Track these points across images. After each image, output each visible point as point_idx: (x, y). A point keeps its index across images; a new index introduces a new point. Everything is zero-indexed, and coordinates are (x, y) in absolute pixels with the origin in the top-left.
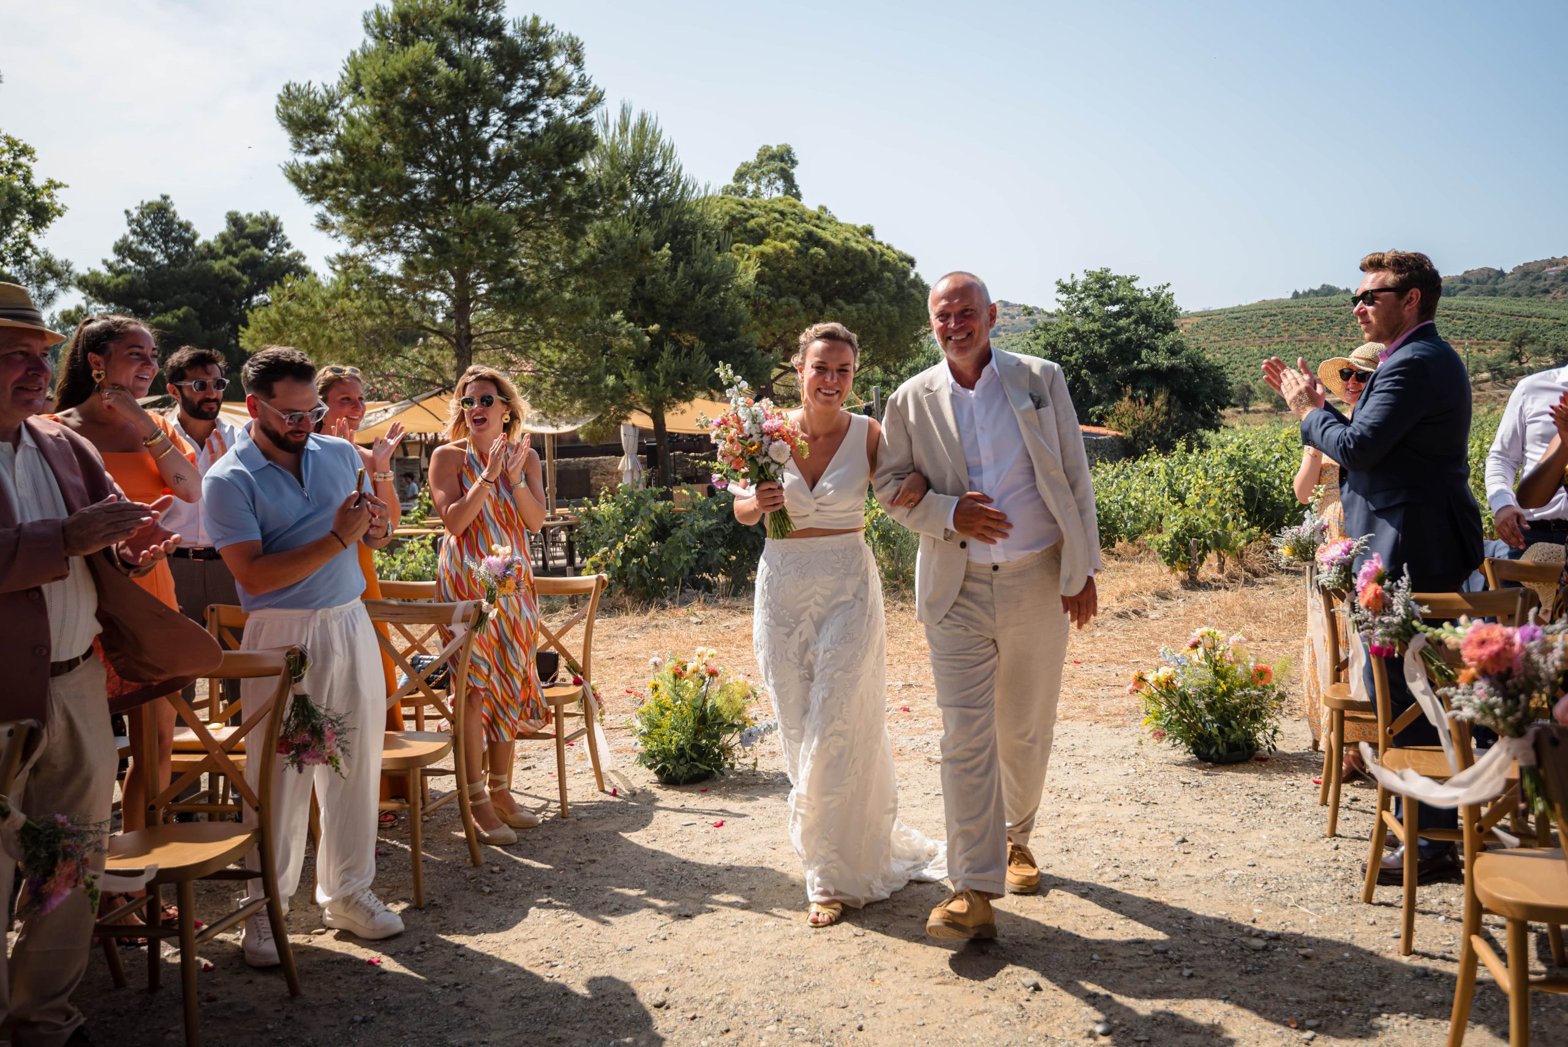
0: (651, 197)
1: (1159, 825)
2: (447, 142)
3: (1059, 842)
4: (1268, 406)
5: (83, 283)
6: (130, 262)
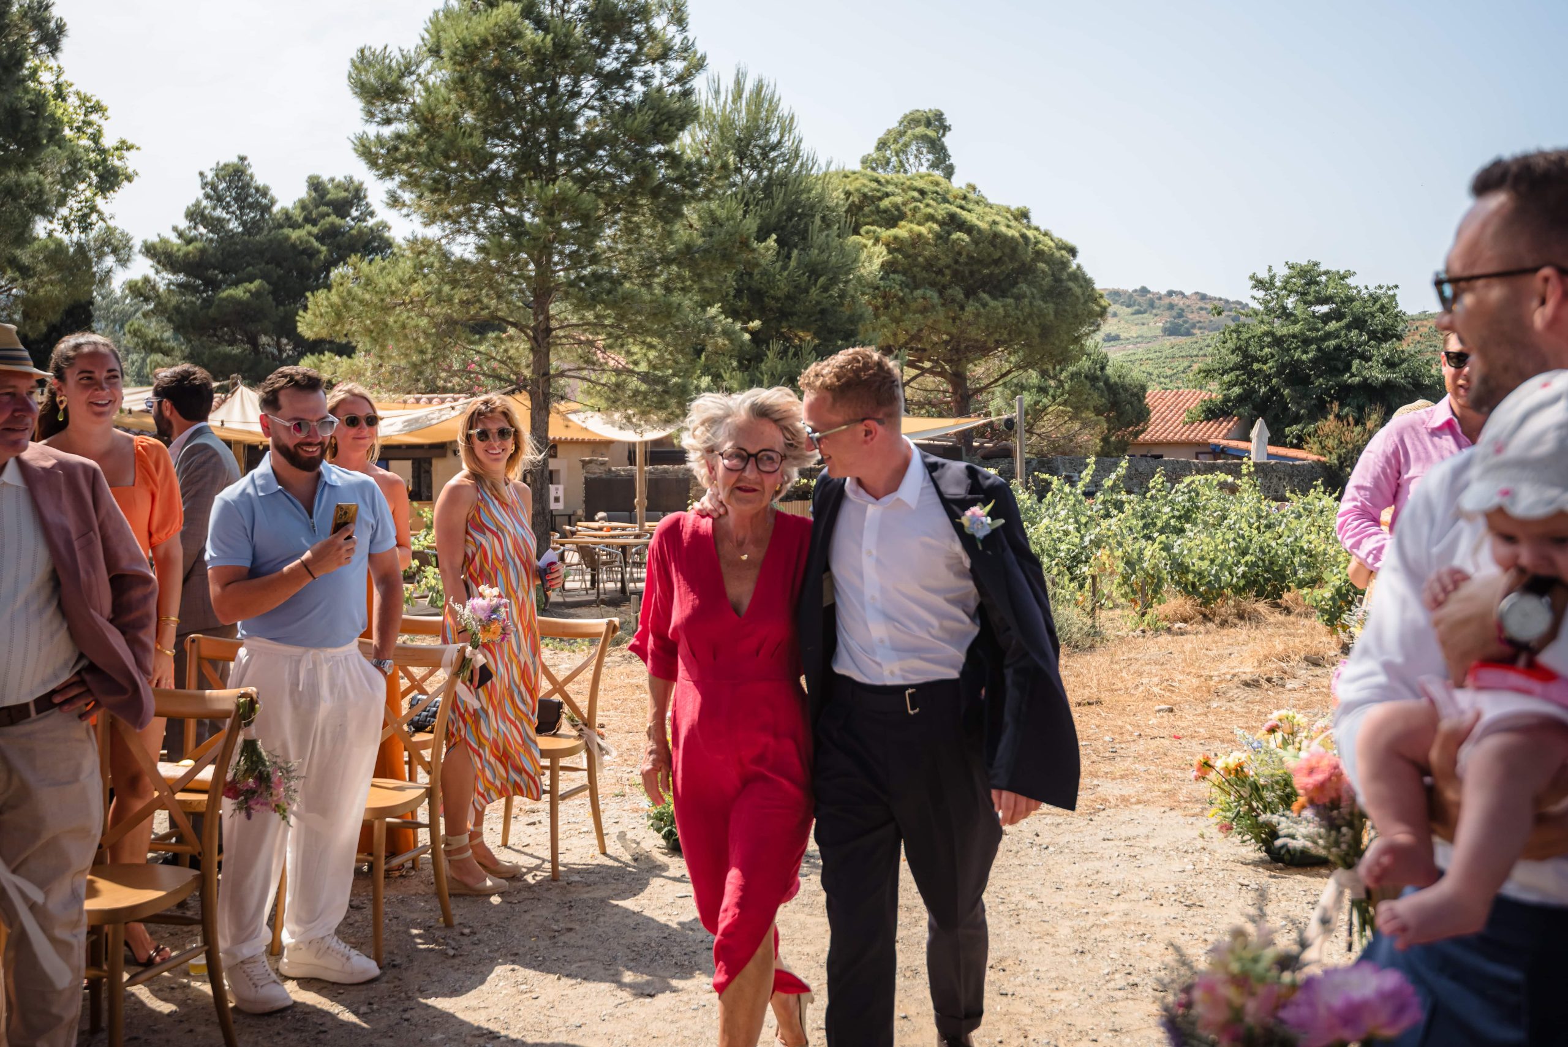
0: (766, 173)
1: (1195, 930)
2: (533, 111)
3: (1077, 942)
5: (150, 250)
6: (202, 229)
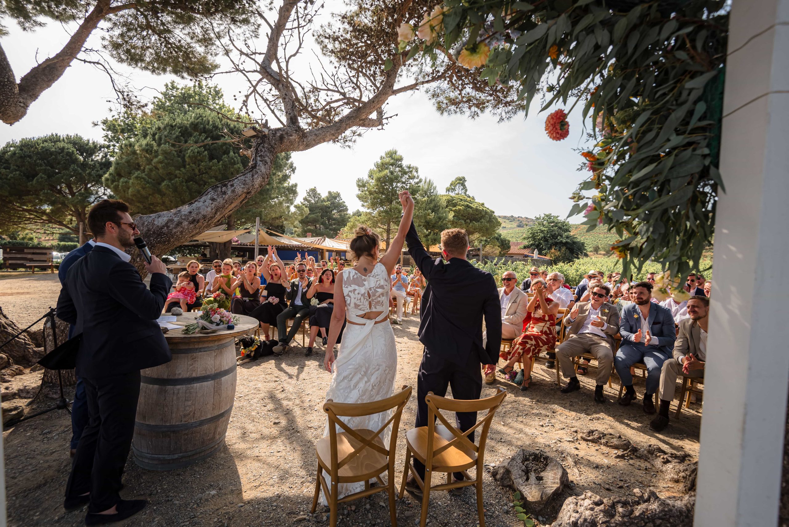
0: (430, 198)
4: (604, 253)
6: (306, 202)
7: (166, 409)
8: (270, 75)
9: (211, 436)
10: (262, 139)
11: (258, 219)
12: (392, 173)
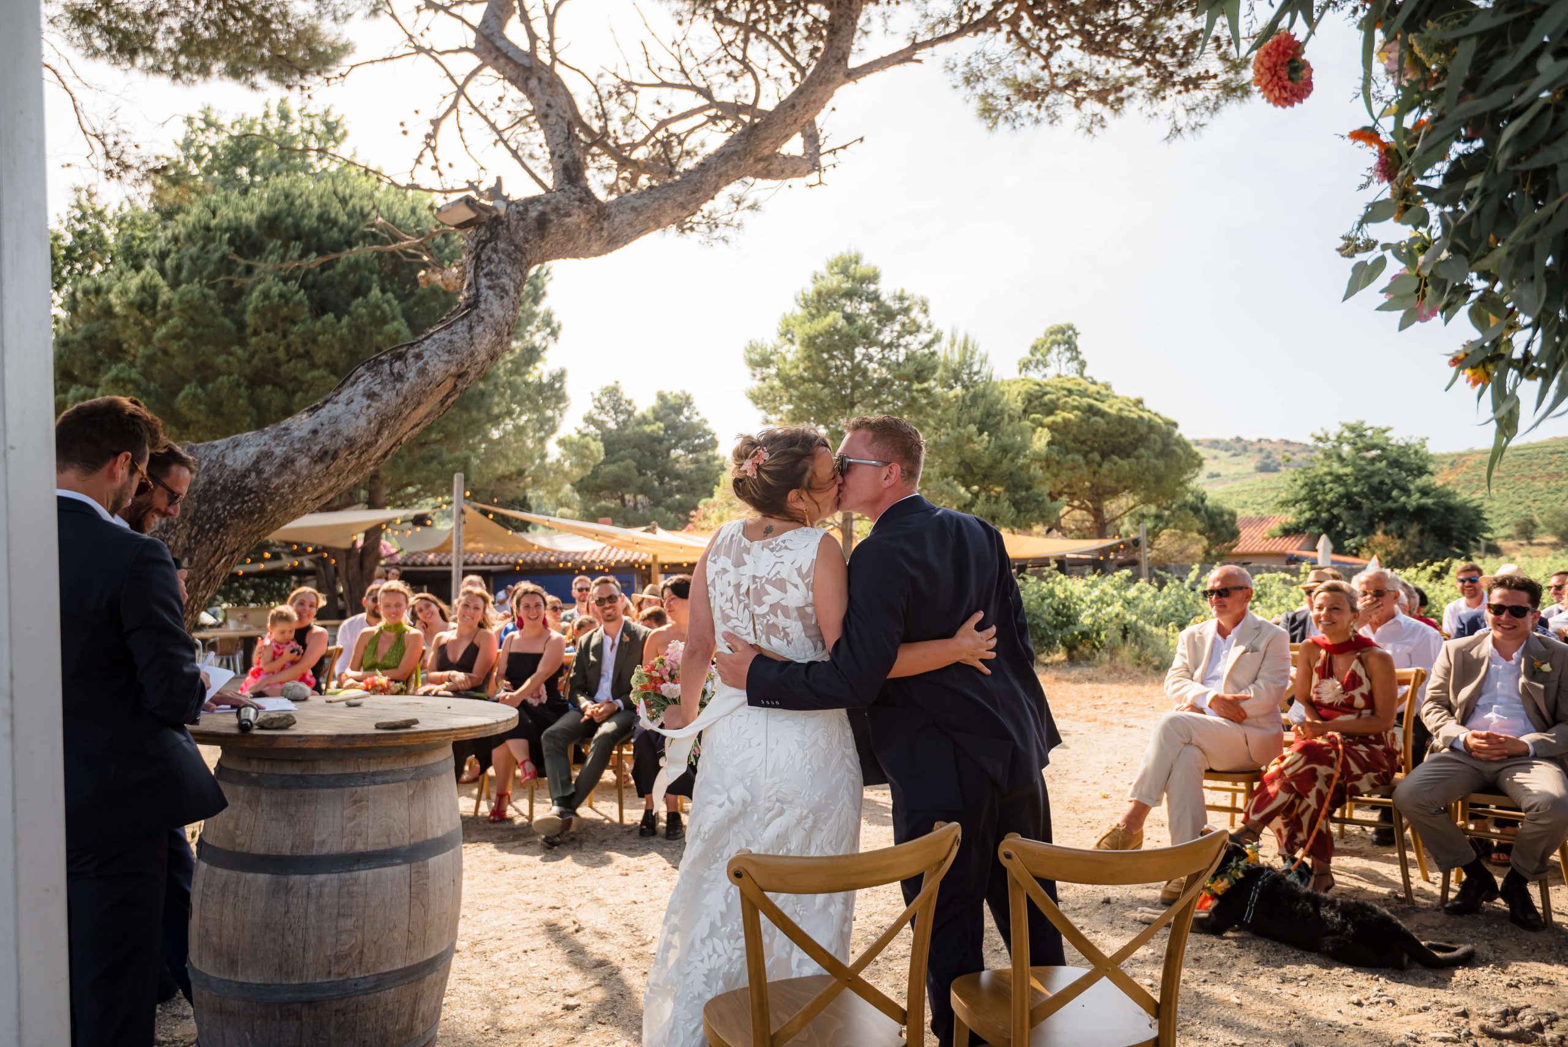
4: (1553, 539)
6: (592, 428)
7: (290, 939)
8: (506, 56)
9: (404, 1021)
10: (489, 229)
11: (458, 479)
12: (849, 318)
